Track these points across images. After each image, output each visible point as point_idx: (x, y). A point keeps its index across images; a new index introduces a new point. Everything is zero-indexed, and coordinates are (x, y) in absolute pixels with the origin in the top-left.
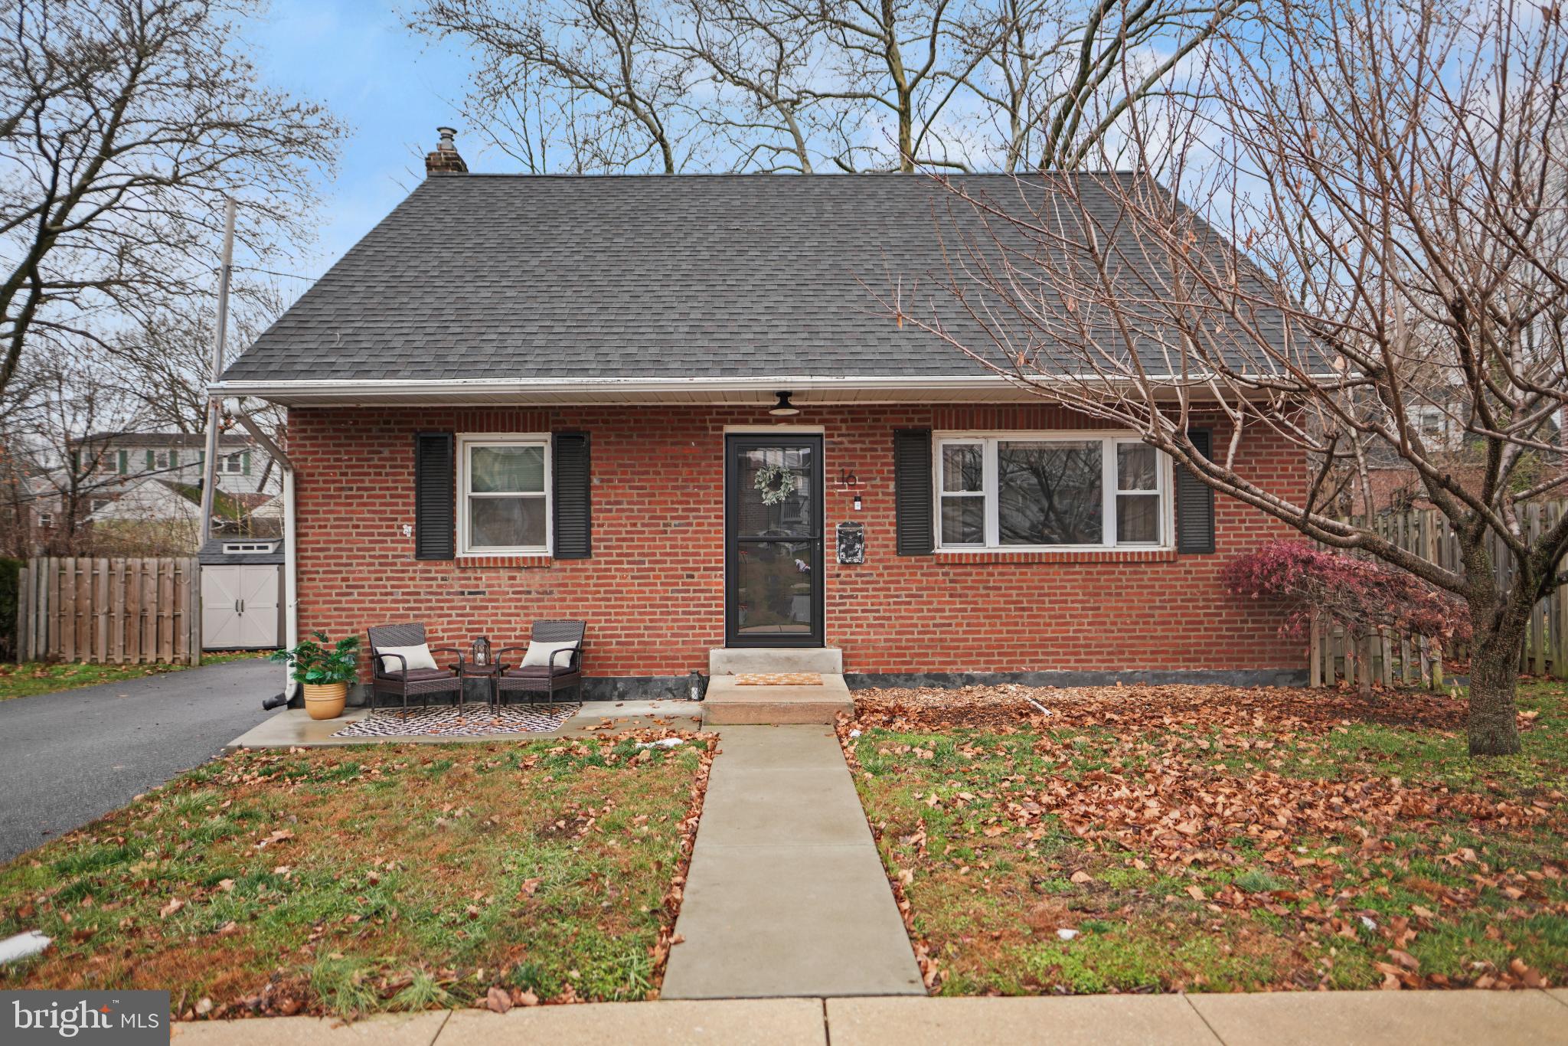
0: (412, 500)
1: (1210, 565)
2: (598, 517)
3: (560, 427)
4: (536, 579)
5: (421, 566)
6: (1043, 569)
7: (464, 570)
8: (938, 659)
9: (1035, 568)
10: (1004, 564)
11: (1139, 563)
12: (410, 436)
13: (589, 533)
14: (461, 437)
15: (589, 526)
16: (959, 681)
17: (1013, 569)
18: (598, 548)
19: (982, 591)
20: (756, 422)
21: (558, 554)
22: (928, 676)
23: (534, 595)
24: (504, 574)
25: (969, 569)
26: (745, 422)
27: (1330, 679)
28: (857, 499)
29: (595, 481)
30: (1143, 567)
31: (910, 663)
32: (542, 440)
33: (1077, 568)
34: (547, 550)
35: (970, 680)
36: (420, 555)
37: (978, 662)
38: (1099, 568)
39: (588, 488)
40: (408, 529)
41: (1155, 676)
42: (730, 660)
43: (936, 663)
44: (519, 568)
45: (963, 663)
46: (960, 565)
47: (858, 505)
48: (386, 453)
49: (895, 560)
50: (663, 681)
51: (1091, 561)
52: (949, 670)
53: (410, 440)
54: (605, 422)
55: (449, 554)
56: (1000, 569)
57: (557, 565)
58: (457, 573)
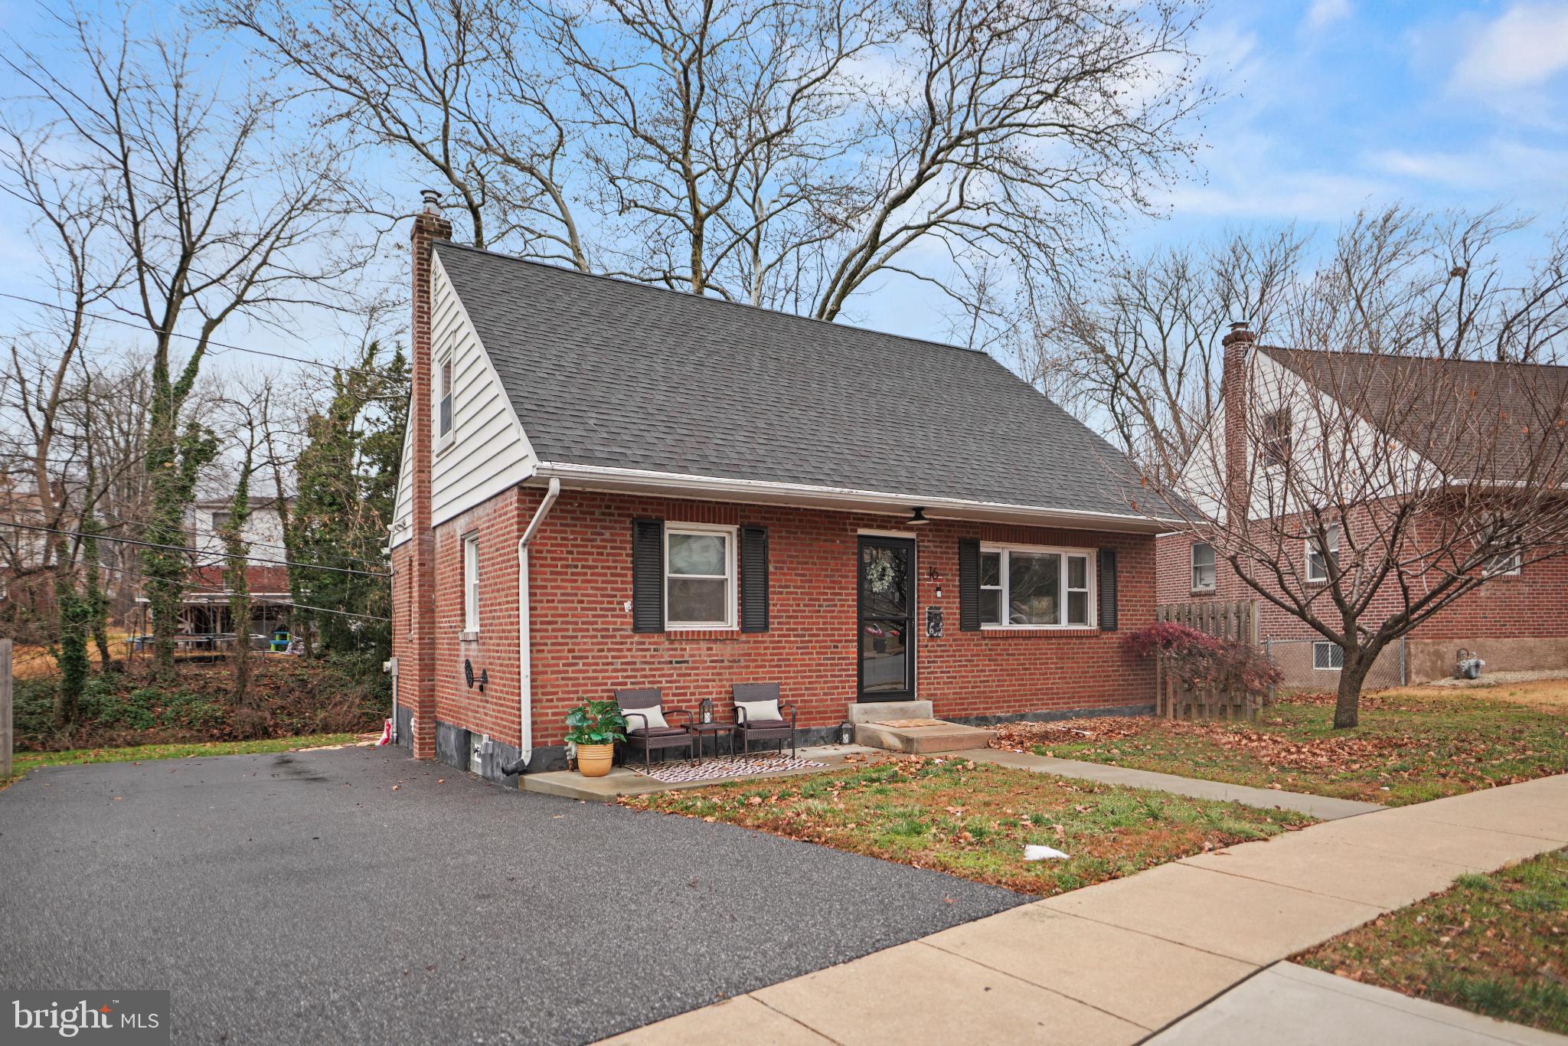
0: (630, 579)
1: (1113, 639)
2: (774, 599)
3: (746, 521)
4: (727, 650)
5: (637, 638)
7: (672, 642)
8: (982, 706)
10: (1018, 637)
11: (1079, 638)
12: (628, 520)
13: (767, 611)
15: (767, 605)
16: (993, 722)
17: (1021, 641)
18: (774, 624)
19: (1006, 657)
20: (879, 527)
21: (745, 627)
22: (977, 718)
23: (726, 664)
24: (704, 645)
25: (999, 641)
26: (870, 527)
28: (938, 589)
29: (771, 569)
30: (1081, 640)
31: (966, 709)
32: (729, 532)
33: (1053, 641)
34: (732, 621)
35: (999, 720)
36: (636, 629)
37: (1002, 707)
38: (1059, 641)
39: (766, 574)
40: (628, 605)
41: (1090, 712)
42: (866, 712)
43: (981, 709)
44: (716, 640)
45: (996, 708)
46: (996, 638)
47: (939, 594)
48: (607, 535)
49: (959, 635)
50: (818, 731)
51: (1055, 636)
52: (988, 713)
53: (628, 525)
54: (778, 519)
55: (660, 629)
56: (1015, 641)
57: (743, 637)
58: (667, 645)
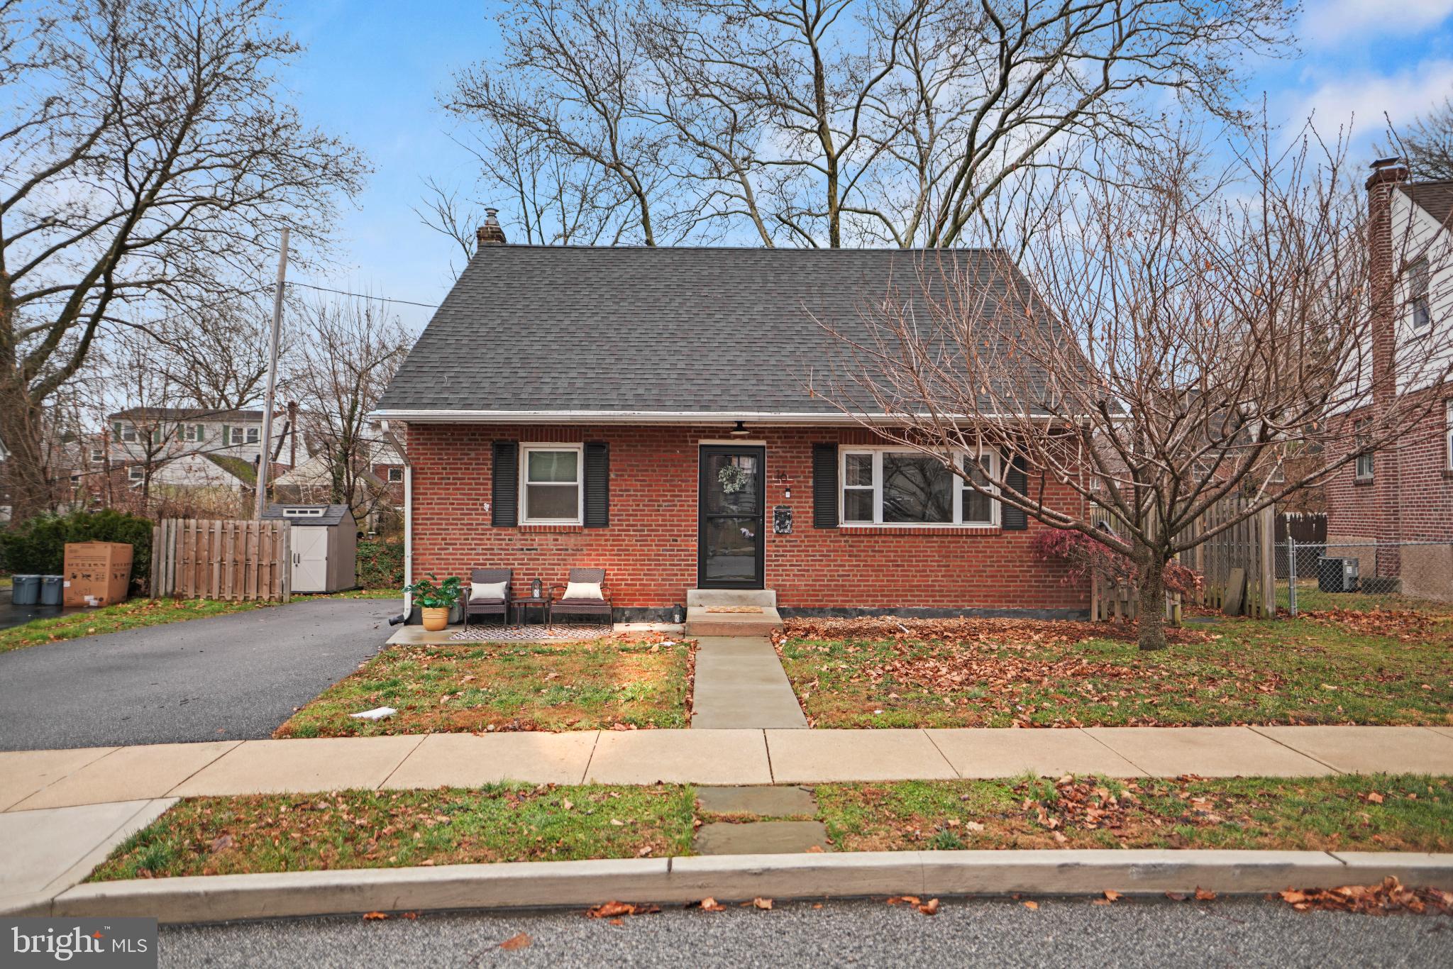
0: (490, 486)
1: (1024, 538)
2: (614, 500)
3: (589, 439)
4: (572, 541)
5: (495, 531)
6: (911, 539)
7: (524, 534)
8: (840, 598)
9: (906, 539)
10: (886, 535)
11: (976, 536)
12: (489, 443)
13: (607, 511)
14: (522, 444)
15: (608, 505)
16: (854, 614)
17: (891, 539)
18: (614, 521)
19: (871, 553)
20: (721, 437)
21: (587, 523)
22: (833, 610)
23: (570, 552)
24: (551, 537)
25: (862, 538)
26: (713, 437)
27: (1105, 616)
28: (788, 490)
29: (612, 476)
30: (979, 539)
31: (821, 601)
32: (578, 448)
33: (935, 539)
34: (579, 521)
35: (862, 613)
36: (494, 524)
37: (867, 601)
38: (950, 539)
39: (607, 480)
40: (487, 506)
41: (986, 612)
42: (701, 597)
43: (839, 601)
44: (561, 533)
45: (857, 601)
46: (856, 535)
47: (788, 495)
48: (473, 455)
49: (812, 532)
50: (655, 610)
51: (944, 534)
52: (847, 606)
53: (489, 447)
54: (620, 436)
55: (514, 524)
56: (884, 539)
57: (586, 531)
58: (519, 536)
